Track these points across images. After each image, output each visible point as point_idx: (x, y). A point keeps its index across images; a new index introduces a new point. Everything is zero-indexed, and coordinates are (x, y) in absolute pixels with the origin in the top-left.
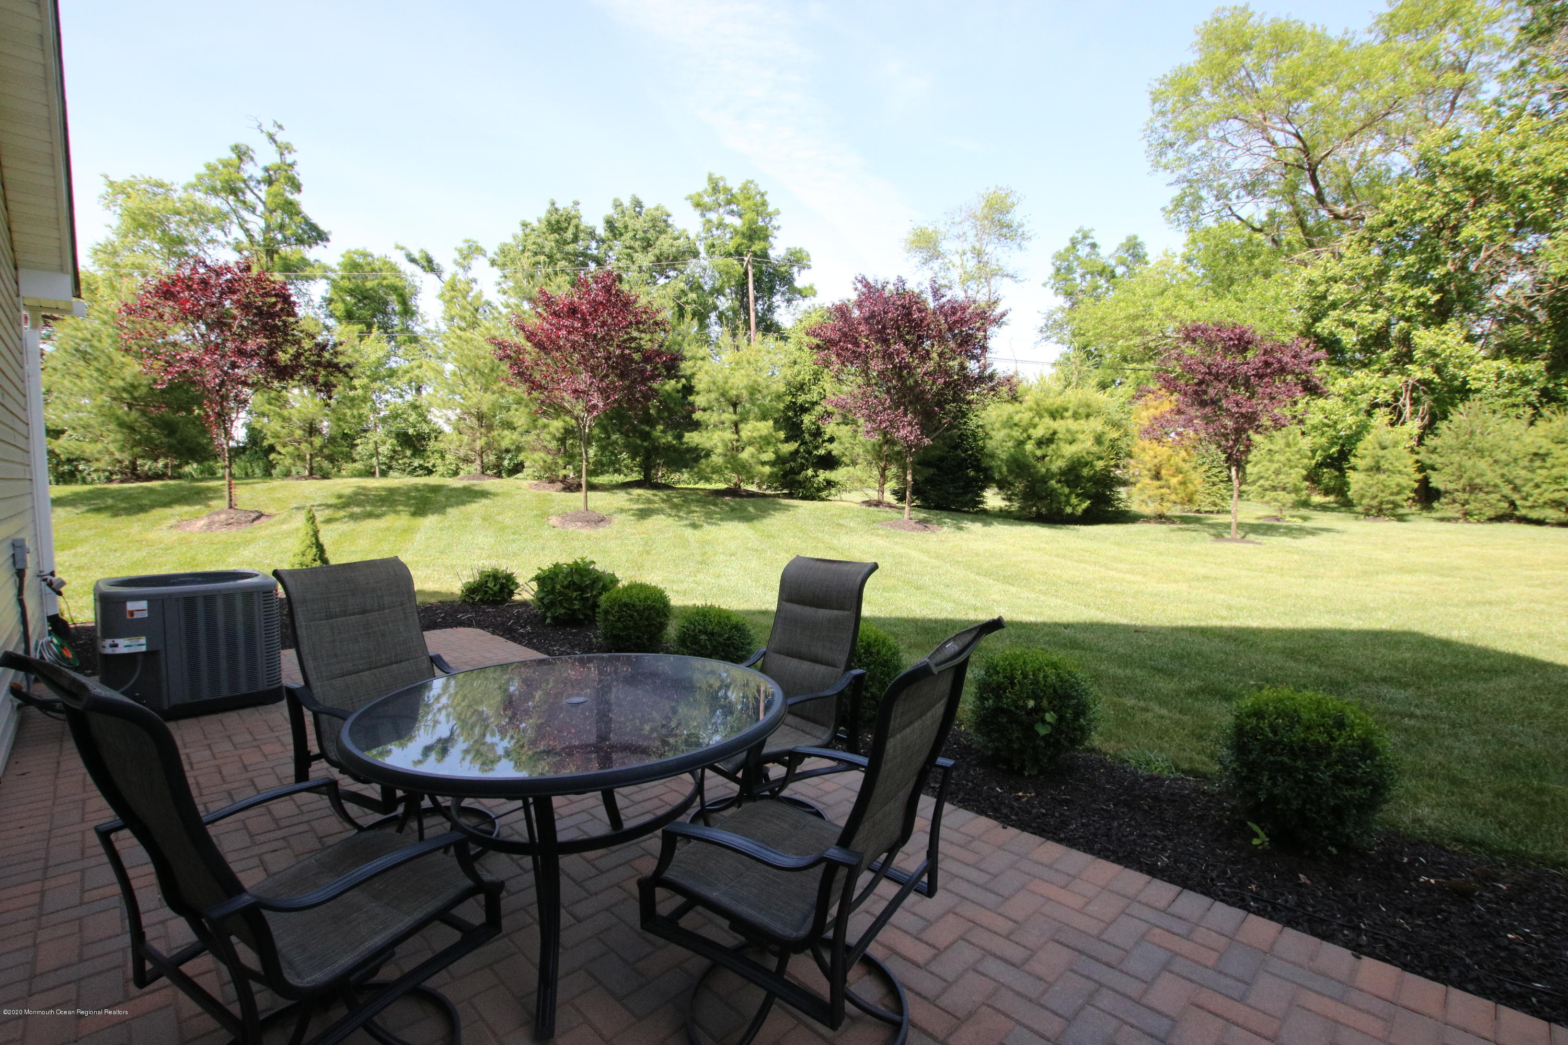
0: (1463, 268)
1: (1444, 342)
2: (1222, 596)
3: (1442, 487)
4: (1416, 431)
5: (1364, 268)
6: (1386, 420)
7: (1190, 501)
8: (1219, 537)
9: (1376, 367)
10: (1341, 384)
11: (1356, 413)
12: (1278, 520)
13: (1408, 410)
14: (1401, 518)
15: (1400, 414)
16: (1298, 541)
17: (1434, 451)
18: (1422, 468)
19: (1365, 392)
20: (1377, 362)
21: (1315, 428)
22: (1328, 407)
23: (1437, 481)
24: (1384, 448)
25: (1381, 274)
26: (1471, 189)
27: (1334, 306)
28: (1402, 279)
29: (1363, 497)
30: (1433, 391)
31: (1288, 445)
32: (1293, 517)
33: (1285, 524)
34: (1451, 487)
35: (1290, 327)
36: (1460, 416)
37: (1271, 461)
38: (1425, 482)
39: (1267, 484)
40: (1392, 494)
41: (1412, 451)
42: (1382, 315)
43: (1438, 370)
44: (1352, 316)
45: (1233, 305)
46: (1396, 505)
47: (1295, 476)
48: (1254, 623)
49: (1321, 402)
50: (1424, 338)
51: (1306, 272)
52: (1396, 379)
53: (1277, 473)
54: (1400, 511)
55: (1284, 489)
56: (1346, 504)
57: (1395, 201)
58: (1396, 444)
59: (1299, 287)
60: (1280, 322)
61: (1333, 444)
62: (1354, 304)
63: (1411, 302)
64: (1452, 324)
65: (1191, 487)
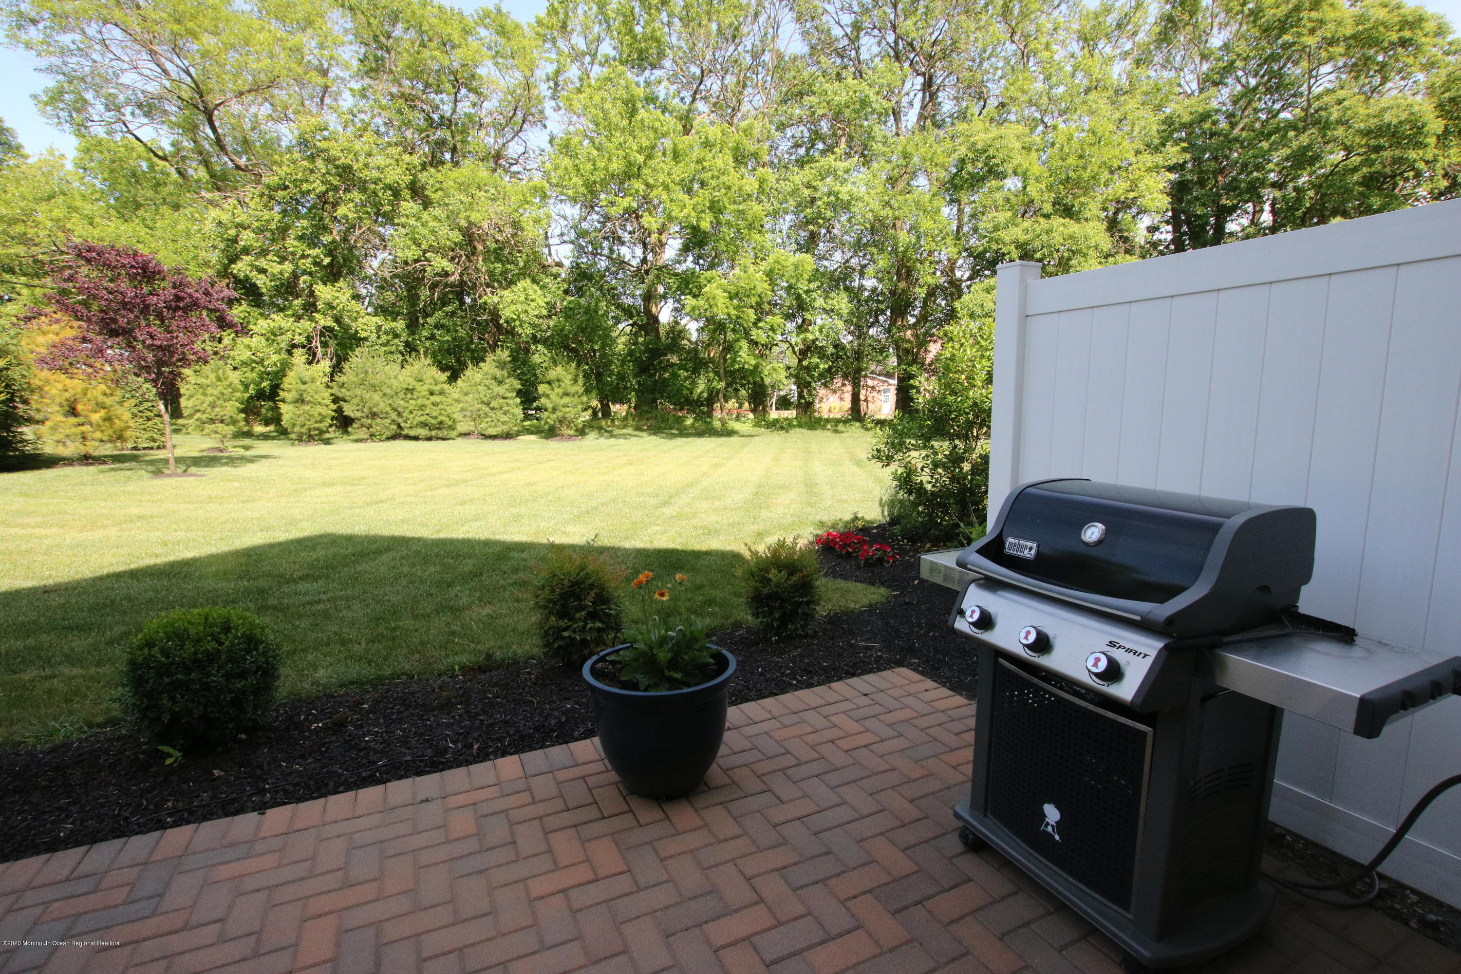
0: (345, 240)
1: (337, 298)
2: (158, 534)
3: (352, 415)
4: (328, 370)
5: (268, 221)
6: (303, 359)
7: (121, 437)
8: (158, 473)
9: (290, 312)
10: (262, 325)
11: (278, 352)
12: (221, 451)
13: (319, 354)
14: (327, 442)
15: (315, 355)
16: (239, 469)
17: (342, 386)
18: (336, 400)
19: (282, 334)
20: (290, 308)
21: (244, 363)
22: (253, 345)
23: (349, 410)
24: (305, 383)
25: (283, 231)
26: (340, 176)
27: (246, 251)
28: (300, 238)
29: (294, 425)
30: (336, 336)
31: (219, 379)
32: (235, 447)
33: (226, 454)
34: (358, 414)
35: (206, 264)
36: (357, 359)
37: (205, 395)
38: (339, 410)
39: (204, 417)
40: (316, 422)
41: (328, 387)
42: (288, 267)
43: (337, 320)
44: (262, 263)
45: (142, 232)
46: (322, 432)
47: (231, 408)
48: (189, 555)
49: (246, 340)
50: (324, 292)
51: (214, 213)
52: (306, 325)
53: (213, 406)
54: (327, 436)
55: (222, 422)
56: (283, 433)
57: (285, 168)
58: (313, 380)
59: (209, 227)
60: (195, 257)
61: (262, 379)
62: (264, 253)
63: (310, 260)
64: (341, 283)
65: (118, 424)
